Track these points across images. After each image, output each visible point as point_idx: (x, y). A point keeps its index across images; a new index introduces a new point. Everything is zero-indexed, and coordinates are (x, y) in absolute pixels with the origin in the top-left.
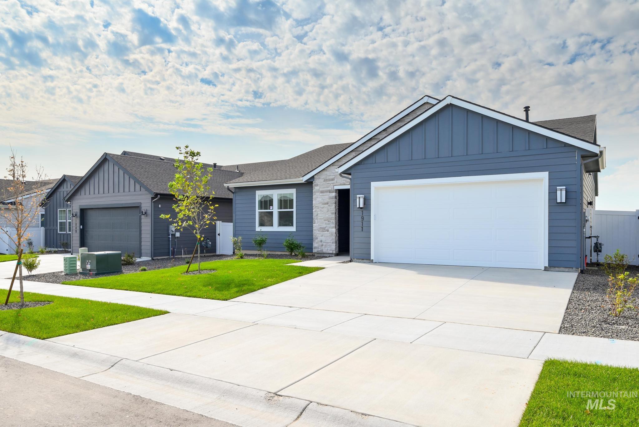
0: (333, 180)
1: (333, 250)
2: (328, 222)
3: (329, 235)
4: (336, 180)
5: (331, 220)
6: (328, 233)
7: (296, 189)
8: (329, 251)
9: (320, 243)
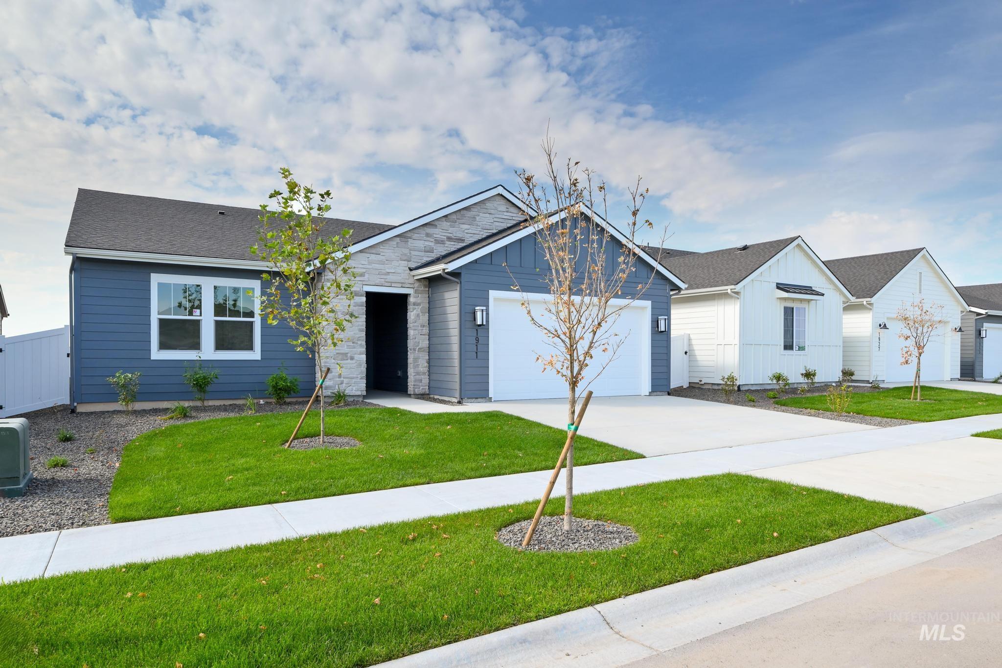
0: (362, 275)
1: (362, 389)
2: (352, 344)
3: (354, 365)
4: (367, 276)
5: (358, 340)
6: (354, 361)
7: (260, 281)
8: (354, 391)
9: (338, 379)
